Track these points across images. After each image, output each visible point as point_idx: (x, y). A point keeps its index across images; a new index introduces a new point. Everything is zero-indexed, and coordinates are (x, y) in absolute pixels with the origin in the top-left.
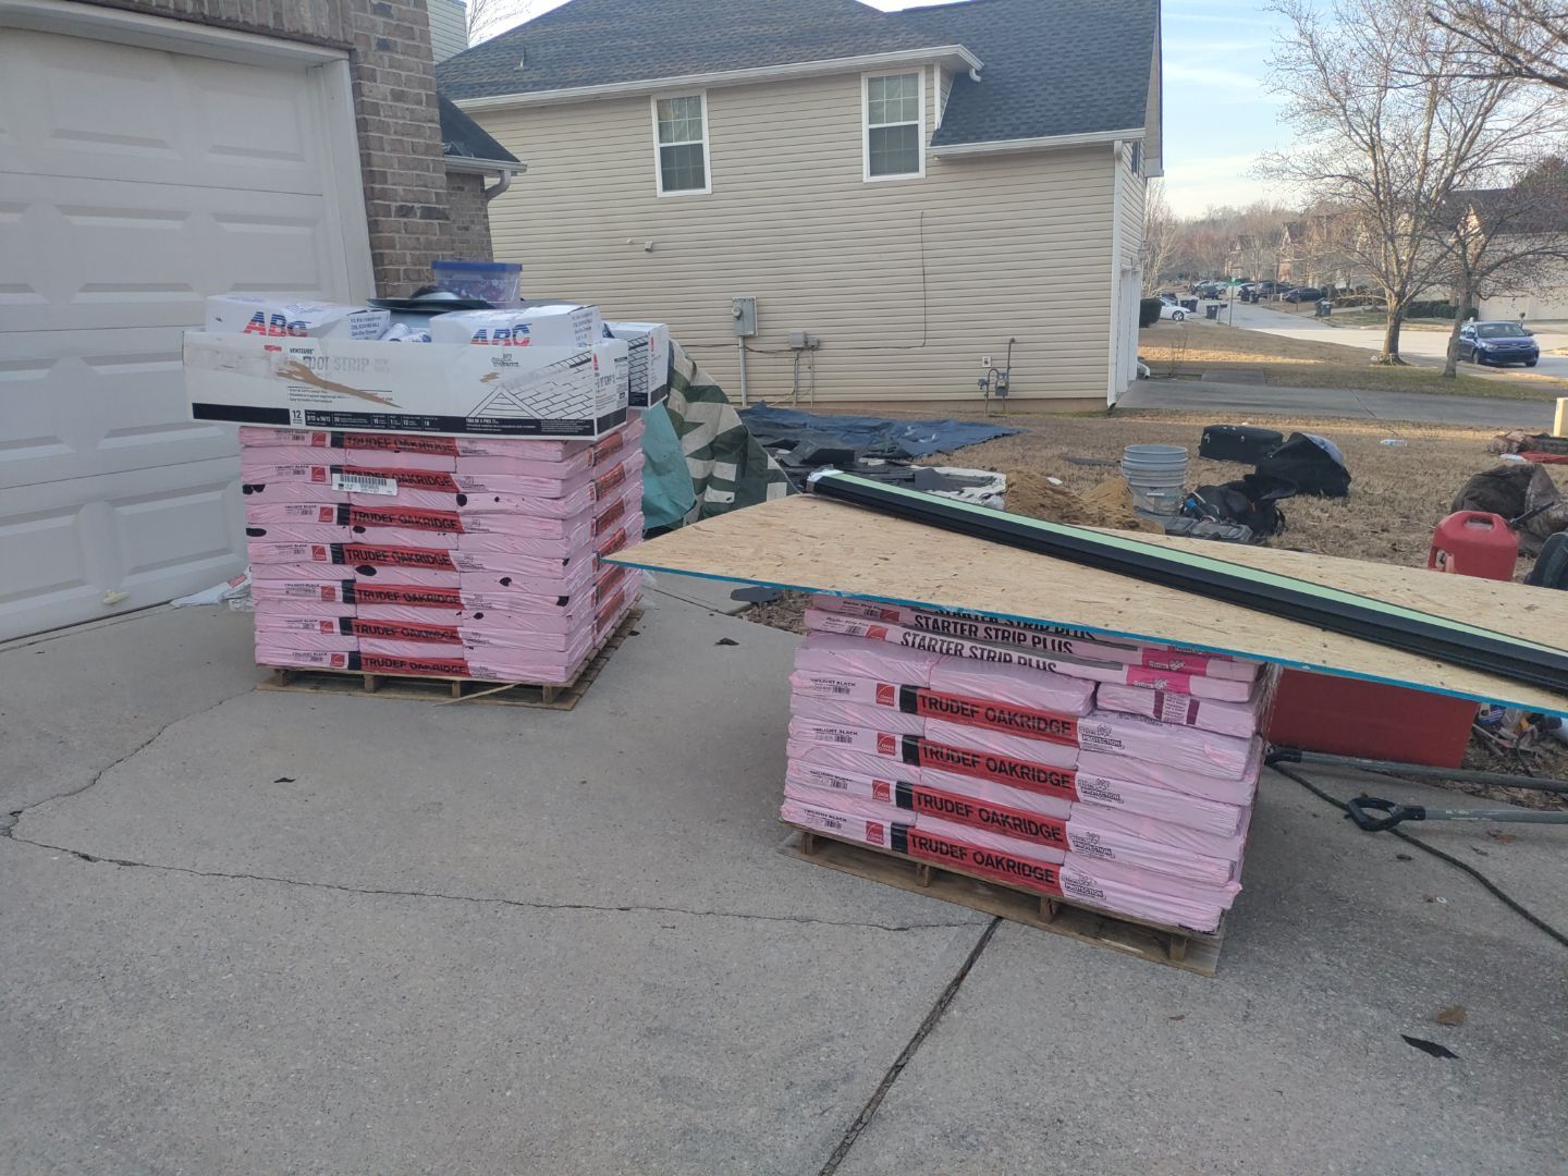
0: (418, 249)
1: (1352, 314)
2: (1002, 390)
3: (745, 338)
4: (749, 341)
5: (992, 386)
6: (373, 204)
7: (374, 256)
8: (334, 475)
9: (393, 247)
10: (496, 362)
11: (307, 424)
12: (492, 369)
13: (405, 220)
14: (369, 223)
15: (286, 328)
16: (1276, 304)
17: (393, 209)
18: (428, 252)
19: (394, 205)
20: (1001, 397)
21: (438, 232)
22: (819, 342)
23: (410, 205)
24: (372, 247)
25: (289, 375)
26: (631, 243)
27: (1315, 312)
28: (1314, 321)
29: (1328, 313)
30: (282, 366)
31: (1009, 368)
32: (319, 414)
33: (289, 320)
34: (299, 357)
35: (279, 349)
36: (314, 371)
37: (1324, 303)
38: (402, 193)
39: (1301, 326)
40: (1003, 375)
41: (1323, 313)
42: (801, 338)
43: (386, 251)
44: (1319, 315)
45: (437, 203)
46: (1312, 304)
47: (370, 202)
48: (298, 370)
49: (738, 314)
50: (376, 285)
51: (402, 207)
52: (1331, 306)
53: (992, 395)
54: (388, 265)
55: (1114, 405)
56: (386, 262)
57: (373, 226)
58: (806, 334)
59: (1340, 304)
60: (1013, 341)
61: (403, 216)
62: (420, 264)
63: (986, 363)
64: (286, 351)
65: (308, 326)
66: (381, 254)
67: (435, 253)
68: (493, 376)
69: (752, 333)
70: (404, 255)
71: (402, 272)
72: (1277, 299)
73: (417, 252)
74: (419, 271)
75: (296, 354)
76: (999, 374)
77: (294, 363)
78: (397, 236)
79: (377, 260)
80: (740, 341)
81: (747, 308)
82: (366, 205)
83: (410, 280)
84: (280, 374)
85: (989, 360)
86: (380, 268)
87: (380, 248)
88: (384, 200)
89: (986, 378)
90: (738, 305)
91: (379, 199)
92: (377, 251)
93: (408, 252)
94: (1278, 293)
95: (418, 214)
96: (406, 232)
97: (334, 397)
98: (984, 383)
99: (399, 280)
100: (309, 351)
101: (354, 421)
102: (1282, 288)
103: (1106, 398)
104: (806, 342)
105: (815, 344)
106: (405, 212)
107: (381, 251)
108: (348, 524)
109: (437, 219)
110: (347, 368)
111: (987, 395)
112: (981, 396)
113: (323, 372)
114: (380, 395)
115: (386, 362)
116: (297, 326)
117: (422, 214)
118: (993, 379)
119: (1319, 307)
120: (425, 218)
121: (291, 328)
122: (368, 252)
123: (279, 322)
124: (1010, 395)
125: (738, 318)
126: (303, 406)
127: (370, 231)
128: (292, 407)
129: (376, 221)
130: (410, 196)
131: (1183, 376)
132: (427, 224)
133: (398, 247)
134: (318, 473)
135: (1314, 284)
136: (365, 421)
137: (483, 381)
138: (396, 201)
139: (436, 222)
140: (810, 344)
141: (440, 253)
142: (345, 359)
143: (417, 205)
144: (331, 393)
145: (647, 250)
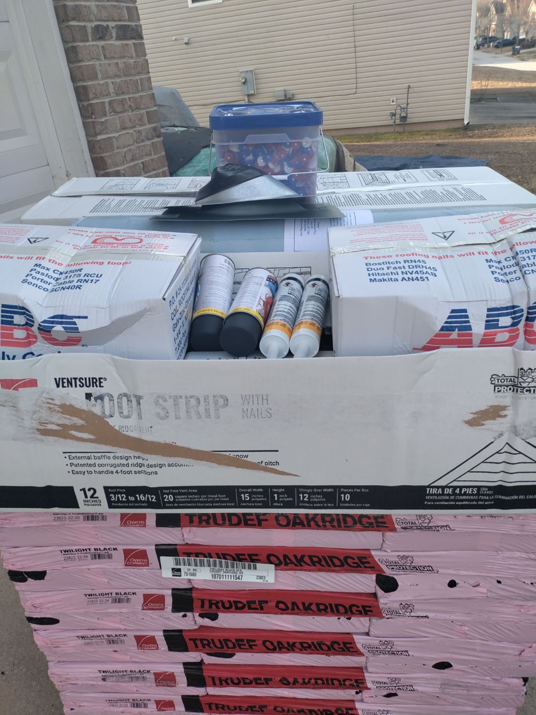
0: (119, 77)
1: (530, 53)
2: (404, 118)
3: (249, 96)
4: (251, 98)
5: (398, 116)
6: (68, 27)
7: (77, 90)
8: (162, 558)
9: (95, 77)
10: (498, 383)
11: (110, 506)
12: (488, 398)
13: (102, 43)
14: (67, 51)
15: (35, 329)
16: (488, 49)
17: (89, 31)
18: (128, 79)
19: (90, 25)
20: (403, 123)
21: (134, 55)
22: (293, 95)
23: (105, 24)
24: (73, 79)
25: (63, 433)
26: (176, 40)
27: (511, 53)
28: (512, 58)
29: (518, 53)
30: (44, 414)
31: (408, 104)
32: (132, 491)
33: (41, 315)
34: (76, 396)
35: (33, 383)
36: (115, 422)
37: (517, 47)
38: (95, 10)
39: (506, 61)
40: (404, 109)
41: (515, 53)
42: (283, 93)
43: (90, 83)
44: (514, 54)
45: (129, 21)
46: (510, 48)
47: (65, 24)
48: (79, 422)
49: (243, 81)
50: (84, 123)
51: (97, 27)
52: (520, 49)
53: (398, 122)
54: (93, 99)
55: (468, 123)
56: (91, 96)
57: (72, 55)
58: (285, 91)
59: (524, 47)
60: (409, 87)
61: (101, 38)
62: (123, 93)
63: (393, 101)
64: (47, 383)
65: (82, 325)
66: (85, 88)
67: (134, 78)
68: (495, 412)
69: (253, 92)
70: (107, 84)
71: (107, 106)
72: (489, 46)
73: (118, 80)
74: (122, 102)
75: (70, 390)
76: (402, 108)
77: (68, 409)
78: (97, 63)
79: (81, 94)
80: (246, 98)
81: (249, 76)
82: (60, 29)
83: (116, 112)
84: (45, 432)
85: (395, 100)
86: (85, 104)
87: (83, 80)
88: (79, 21)
89: (394, 111)
90: (243, 75)
91: (74, 19)
92: (80, 84)
93: (109, 81)
94: (490, 42)
95: (114, 35)
96: (105, 57)
97: (161, 466)
98: (394, 115)
99: (105, 115)
100: (96, 382)
101: (203, 498)
102: (492, 39)
103: (463, 119)
104: (285, 96)
105: (291, 96)
106: (101, 33)
107: (85, 84)
108: (191, 610)
109: (132, 38)
110: (183, 413)
111: (395, 122)
112: (391, 122)
113: (132, 422)
114: (253, 458)
115: (265, 399)
116: (59, 328)
117: (117, 33)
118: (398, 111)
119: (514, 50)
120: (122, 39)
121: (45, 330)
122: (69, 86)
123: (18, 319)
124: (409, 121)
125: (244, 83)
126: (100, 482)
127: (69, 61)
128: (78, 483)
129: (73, 47)
130: (104, 14)
131: (487, 100)
132: (123, 46)
133: (100, 76)
134: (134, 557)
135: (508, 36)
136: (223, 497)
137: (471, 423)
138: (92, 21)
139: (131, 42)
140: (288, 96)
141: (138, 77)
142: (176, 398)
143: (112, 24)
144: (153, 459)
145: (186, 43)
